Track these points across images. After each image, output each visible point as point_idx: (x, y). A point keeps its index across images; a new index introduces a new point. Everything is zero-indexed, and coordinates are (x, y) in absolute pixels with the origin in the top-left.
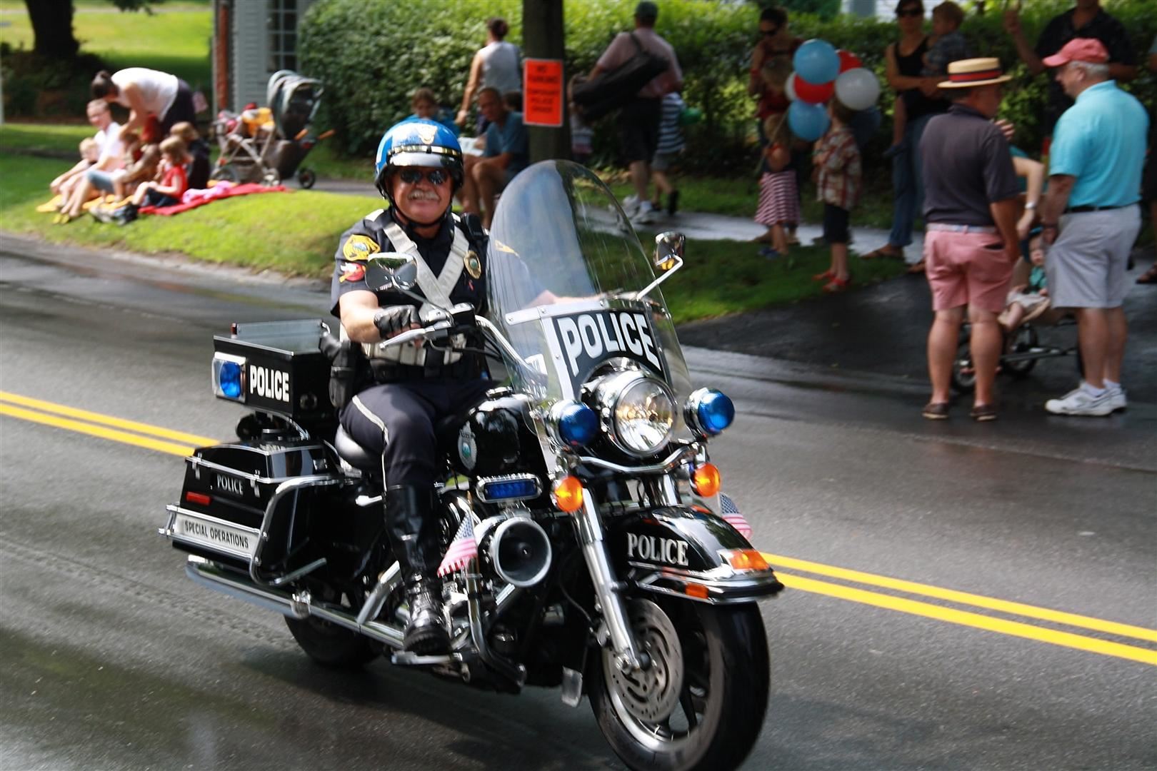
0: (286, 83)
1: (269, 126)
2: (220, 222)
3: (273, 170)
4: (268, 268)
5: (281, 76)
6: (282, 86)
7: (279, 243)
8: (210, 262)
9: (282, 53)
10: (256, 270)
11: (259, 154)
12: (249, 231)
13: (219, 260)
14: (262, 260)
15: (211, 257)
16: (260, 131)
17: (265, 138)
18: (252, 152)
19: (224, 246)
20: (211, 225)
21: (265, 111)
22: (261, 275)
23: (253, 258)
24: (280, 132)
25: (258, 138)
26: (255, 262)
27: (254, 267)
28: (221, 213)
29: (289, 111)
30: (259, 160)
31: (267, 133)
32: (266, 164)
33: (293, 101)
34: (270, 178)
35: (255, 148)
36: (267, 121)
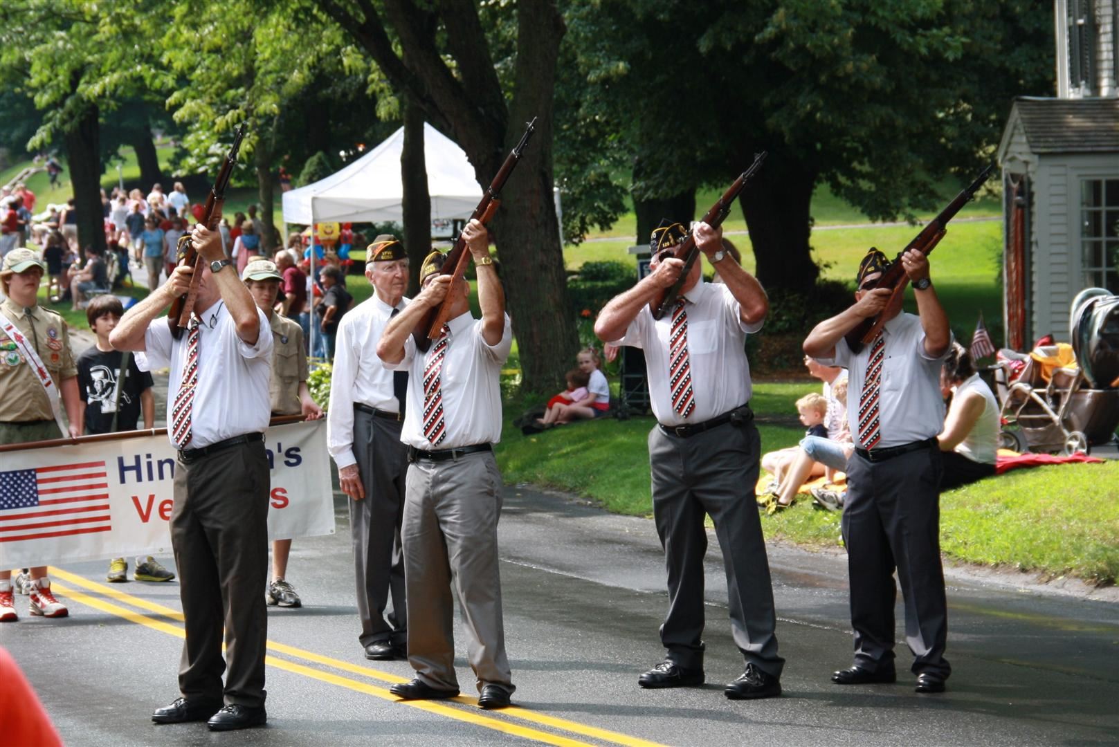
0: (1097, 305)
1: (1071, 368)
2: (994, 507)
3: (1079, 433)
4: (1064, 573)
5: (1090, 295)
6: (1091, 307)
7: (1081, 535)
8: (980, 564)
9: (1104, 269)
10: (1047, 576)
11: (1056, 411)
12: (1038, 519)
13: (992, 562)
14: (1055, 561)
15: (980, 558)
16: (1058, 374)
17: (1067, 386)
18: (1048, 407)
19: (1000, 541)
20: (982, 511)
21: (1065, 347)
22: (1052, 583)
23: (1042, 557)
24: (1088, 377)
25: (1055, 385)
26: (1045, 564)
27: (1044, 571)
28: (996, 494)
29: (1101, 346)
30: (1056, 418)
31: (1069, 378)
32: (1067, 423)
33: (1106, 331)
34: (1075, 444)
35: (1050, 401)
36: (1068, 362)
